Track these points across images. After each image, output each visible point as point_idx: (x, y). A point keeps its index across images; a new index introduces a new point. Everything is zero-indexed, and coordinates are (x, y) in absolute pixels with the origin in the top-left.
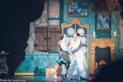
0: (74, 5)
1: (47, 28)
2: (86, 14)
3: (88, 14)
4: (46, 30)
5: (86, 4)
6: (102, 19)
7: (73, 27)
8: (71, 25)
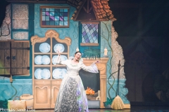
0: (49, 12)
1: (10, 43)
2: (66, 24)
3: (69, 24)
4: (8, 46)
5: (66, 10)
6: (87, 31)
7: (48, 41)
8: (45, 39)
